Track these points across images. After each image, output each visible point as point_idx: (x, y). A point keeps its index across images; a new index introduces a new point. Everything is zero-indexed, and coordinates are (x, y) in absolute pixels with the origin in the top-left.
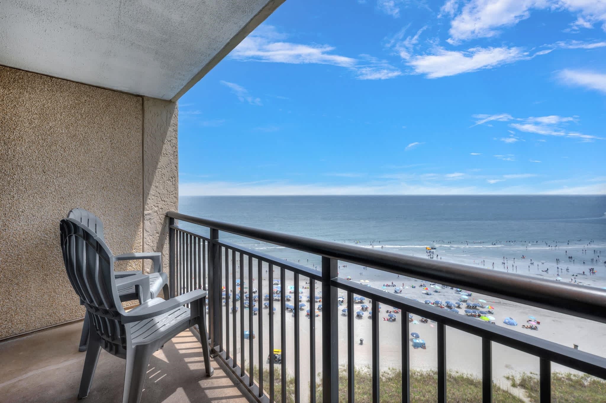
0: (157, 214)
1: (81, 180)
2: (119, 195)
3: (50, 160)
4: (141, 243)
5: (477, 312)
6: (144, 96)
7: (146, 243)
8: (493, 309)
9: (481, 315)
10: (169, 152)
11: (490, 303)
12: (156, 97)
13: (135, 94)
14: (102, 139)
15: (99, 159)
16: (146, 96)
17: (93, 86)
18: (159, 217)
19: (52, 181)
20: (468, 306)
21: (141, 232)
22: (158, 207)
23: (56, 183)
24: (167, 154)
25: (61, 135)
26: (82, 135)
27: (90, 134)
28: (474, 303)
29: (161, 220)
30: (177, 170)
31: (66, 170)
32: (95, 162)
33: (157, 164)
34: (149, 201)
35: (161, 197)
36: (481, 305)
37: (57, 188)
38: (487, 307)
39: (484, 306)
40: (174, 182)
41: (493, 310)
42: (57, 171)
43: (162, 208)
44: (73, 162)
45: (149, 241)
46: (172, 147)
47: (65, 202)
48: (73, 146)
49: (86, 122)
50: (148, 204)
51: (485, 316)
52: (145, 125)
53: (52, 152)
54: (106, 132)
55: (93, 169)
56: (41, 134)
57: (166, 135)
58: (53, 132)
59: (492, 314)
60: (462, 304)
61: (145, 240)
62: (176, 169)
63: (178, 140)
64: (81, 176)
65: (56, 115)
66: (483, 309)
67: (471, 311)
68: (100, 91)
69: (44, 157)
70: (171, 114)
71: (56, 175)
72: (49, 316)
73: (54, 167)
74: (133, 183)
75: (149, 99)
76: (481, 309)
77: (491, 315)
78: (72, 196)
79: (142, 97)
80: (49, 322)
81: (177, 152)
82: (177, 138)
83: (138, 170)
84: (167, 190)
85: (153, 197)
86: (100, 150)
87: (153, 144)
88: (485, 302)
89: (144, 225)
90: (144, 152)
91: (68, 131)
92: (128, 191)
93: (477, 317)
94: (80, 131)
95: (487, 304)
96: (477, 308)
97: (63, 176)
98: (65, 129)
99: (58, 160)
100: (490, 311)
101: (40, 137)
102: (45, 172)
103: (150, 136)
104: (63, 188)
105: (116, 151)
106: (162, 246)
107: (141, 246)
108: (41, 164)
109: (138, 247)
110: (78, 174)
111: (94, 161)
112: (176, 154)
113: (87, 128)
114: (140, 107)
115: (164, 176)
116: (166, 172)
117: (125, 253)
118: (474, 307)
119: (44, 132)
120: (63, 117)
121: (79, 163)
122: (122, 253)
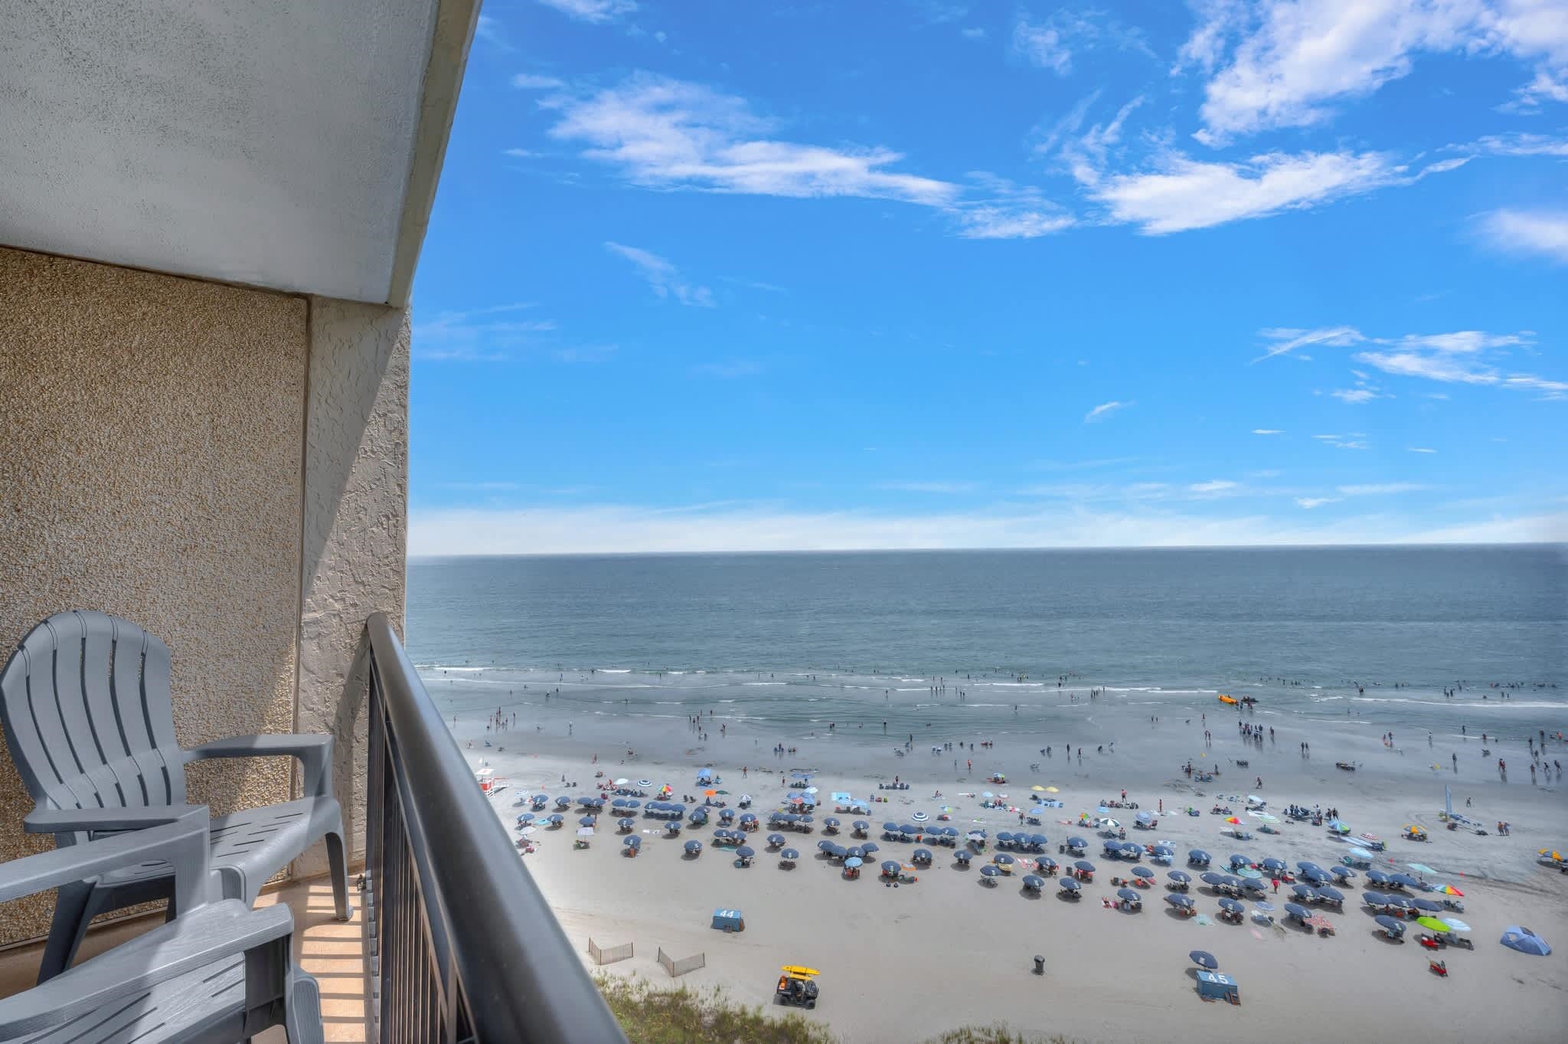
0: (341, 621)
1: (120, 529)
2: (230, 569)
3: (35, 477)
4: (292, 704)
5: (1404, 902)
6: (312, 295)
7: (305, 706)
8: (1461, 895)
9: (1422, 912)
10: (381, 447)
11: (1450, 876)
12: (345, 297)
13: (287, 291)
14: (188, 415)
15: (177, 469)
16: (318, 296)
17: (167, 275)
18: (347, 629)
19: (37, 533)
20: (1374, 882)
21: (291, 674)
22: (343, 600)
23: (48, 540)
24: (373, 452)
25: (72, 409)
26: (131, 406)
27: (152, 402)
28: (1395, 873)
29: (352, 638)
30: (403, 495)
31: (81, 503)
32: (164, 481)
33: (345, 479)
34: (317, 585)
35: (355, 571)
36: (1419, 881)
37: (51, 551)
38: (1440, 888)
39: (1429, 885)
40: (393, 531)
41: (1459, 898)
42: (54, 506)
43: (355, 605)
44: (100, 480)
45: (315, 699)
46: (391, 432)
47: (71, 592)
48: (102, 438)
49: (145, 372)
50: (314, 592)
51: (1434, 917)
52: (311, 374)
53: (42, 454)
54: (199, 397)
55: (156, 498)
56: (13, 407)
57: (374, 399)
58: (50, 400)
59: (1459, 911)
60: (1352, 873)
61: (302, 695)
62: (399, 493)
63: (408, 414)
64: (121, 518)
65: (59, 355)
66: (1425, 893)
67: (1387, 896)
68: (185, 286)
69: (19, 469)
70: (391, 342)
71: (50, 518)
72: (8, 917)
73: (47, 495)
74: (273, 535)
75: (326, 301)
76: (1419, 895)
77: (1457, 915)
78: (92, 574)
79: (307, 298)
80: (7, 934)
81: (405, 444)
82: (404, 407)
83: (289, 498)
84: (372, 551)
85: (330, 573)
86: (181, 445)
87: (333, 425)
88: (1433, 872)
89: (302, 653)
90: (308, 445)
91: (90, 397)
92: (256, 558)
93: (1406, 918)
94: (124, 396)
95: (1441, 880)
96: (1406, 888)
97: (71, 521)
98: (83, 392)
99: (57, 477)
100: (1449, 902)
101: (11, 416)
102: (18, 511)
103: (326, 402)
104: (67, 552)
105: (225, 446)
106: (354, 712)
107: (289, 712)
108: (9, 489)
109: (282, 715)
110: (114, 514)
111: (161, 475)
112: (402, 450)
113: (147, 386)
114: (300, 326)
115: (363, 512)
116: (372, 502)
117: (242, 732)
118: (1396, 887)
119: (24, 403)
120: (78, 360)
121: (117, 484)
122: (234, 734)
